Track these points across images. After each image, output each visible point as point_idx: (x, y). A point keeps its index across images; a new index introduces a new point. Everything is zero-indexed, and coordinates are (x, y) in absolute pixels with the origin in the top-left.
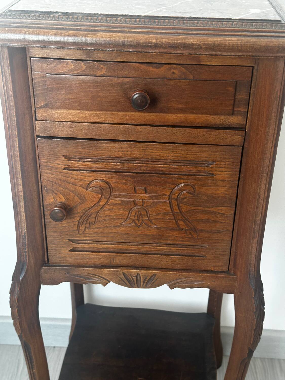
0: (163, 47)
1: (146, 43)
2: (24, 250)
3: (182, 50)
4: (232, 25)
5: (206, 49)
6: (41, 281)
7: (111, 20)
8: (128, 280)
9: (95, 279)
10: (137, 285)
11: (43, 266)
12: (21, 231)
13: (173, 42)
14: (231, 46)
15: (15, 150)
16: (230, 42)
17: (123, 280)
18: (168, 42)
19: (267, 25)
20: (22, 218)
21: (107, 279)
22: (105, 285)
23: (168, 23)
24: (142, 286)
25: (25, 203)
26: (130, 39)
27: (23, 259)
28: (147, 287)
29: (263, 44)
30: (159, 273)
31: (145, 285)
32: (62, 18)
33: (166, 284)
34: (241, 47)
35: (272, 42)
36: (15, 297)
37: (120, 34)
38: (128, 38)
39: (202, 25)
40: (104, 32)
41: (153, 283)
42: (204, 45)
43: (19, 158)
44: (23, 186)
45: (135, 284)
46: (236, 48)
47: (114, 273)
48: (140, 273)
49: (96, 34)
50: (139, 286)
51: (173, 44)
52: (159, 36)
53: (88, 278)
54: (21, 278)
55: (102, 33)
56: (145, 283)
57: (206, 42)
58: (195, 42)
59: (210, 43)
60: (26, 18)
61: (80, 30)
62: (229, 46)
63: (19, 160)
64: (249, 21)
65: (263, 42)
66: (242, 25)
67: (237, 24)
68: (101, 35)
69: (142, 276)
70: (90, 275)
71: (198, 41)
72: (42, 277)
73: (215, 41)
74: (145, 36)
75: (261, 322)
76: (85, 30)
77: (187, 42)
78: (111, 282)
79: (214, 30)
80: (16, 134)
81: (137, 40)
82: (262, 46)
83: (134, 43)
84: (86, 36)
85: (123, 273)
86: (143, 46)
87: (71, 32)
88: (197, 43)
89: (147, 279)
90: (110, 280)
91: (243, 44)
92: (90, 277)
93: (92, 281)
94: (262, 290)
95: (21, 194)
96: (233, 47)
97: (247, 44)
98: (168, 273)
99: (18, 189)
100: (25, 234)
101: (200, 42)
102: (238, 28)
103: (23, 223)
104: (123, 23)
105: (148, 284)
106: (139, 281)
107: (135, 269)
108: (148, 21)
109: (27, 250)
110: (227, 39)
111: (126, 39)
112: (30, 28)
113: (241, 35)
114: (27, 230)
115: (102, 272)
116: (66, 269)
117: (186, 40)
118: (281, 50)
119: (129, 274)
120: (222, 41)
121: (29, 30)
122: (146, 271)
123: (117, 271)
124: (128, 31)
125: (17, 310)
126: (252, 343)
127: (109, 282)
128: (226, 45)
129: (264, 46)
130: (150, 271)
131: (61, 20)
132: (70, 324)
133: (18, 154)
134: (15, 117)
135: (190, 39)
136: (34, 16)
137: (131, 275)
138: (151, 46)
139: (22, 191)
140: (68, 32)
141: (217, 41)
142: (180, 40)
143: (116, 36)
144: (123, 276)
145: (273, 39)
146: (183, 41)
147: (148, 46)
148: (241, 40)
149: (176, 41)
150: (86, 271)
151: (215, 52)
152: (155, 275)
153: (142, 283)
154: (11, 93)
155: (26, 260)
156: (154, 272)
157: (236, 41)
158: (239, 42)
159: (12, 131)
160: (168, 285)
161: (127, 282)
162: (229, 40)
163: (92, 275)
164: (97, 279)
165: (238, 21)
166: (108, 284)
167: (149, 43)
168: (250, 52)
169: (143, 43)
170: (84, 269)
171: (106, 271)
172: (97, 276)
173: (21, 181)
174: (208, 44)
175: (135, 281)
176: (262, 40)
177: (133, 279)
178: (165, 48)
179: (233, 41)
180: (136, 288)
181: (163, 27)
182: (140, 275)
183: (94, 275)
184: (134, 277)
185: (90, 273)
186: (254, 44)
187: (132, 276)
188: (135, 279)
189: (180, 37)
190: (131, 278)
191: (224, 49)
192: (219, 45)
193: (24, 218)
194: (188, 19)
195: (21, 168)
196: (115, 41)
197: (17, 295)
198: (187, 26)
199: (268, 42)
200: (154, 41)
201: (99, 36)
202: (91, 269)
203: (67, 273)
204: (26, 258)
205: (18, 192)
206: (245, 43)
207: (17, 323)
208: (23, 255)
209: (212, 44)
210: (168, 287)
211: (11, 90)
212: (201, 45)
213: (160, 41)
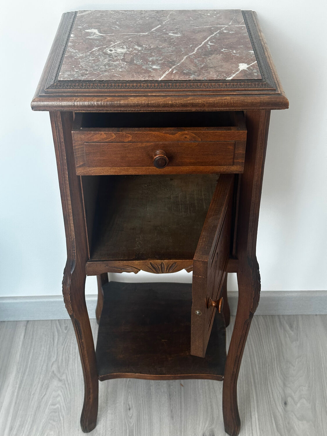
0: (177, 106)
1: (164, 104)
2: (74, 252)
3: (191, 108)
4: (226, 85)
5: (209, 106)
6: (86, 273)
7: (137, 86)
8: (154, 268)
9: (129, 269)
10: (162, 271)
11: (87, 261)
12: (71, 238)
13: (184, 102)
14: (226, 103)
15: (65, 180)
16: (225, 100)
17: (150, 268)
18: (180, 103)
19: (251, 85)
20: (72, 228)
21: (138, 268)
22: (136, 273)
23: (179, 86)
24: (165, 271)
25: (73, 217)
26: (152, 102)
27: (73, 258)
28: (170, 272)
29: (249, 101)
30: (179, 261)
31: (167, 271)
32: (100, 86)
33: (184, 269)
34: (234, 104)
35: (256, 99)
36: (68, 287)
37: (145, 98)
38: (151, 101)
39: (204, 87)
40: (133, 97)
41: (174, 269)
42: (206, 104)
43: (68, 185)
44: (72, 205)
45: (160, 271)
46: (230, 104)
47: (143, 263)
48: (163, 262)
49: (127, 99)
50: (163, 272)
51: (184, 104)
52: (173, 98)
53: (123, 268)
54: (72, 273)
55: (131, 98)
56: (168, 269)
57: (208, 102)
58: (200, 102)
59: (211, 102)
60: (73, 87)
61: (115, 96)
62: (225, 104)
63: (69, 187)
64: (239, 81)
65: (249, 99)
66: (233, 85)
67: (230, 85)
68: (131, 100)
69: (165, 264)
70: (125, 266)
71: (202, 101)
72: (87, 270)
73: (214, 101)
74: (163, 99)
75: (258, 291)
76: (119, 96)
77: (194, 102)
78: (141, 270)
79: (213, 91)
80: (66, 168)
81: (158, 102)
82: (249, 103)
83: (155, 104)
84: (120, 100)
85: (150, 263)
86: (163, 106)
87: (109, 98)
88: (202, 103)
89: (169, 267)
90: (140, 269)
91: (235, 102)
92: (124, 268)
93: (126, 270)
94: (259, 269)
95: (71, 211)
96: (227, 104)
97: (237, 102)
98: (185, 261)
99: (68, 208)
100: (74, 239)
101: (204, 101)
102: (231, 88)
103: (72, 232)
104: (145, 88)
105: (170, 269)
106: (163, 269)
107: (160, 260)
108: (165, 86)
109: (75, 251)
110: (223, 98)
111: (150, 102)
112: (77, 97)
113: (233, 95)
114: (75, 236)
115: (134, 263)
116: (106, 263)
117: (194, 101)
118: (262, 104)
119: (155, 264)
120: (219, 100)
121: (78, 99)
122: (168, 260)
123: (146, 262)
124: (151, 95)
125: (69, 296)
126: (252, 308)
127: (140, 270)
128: (223, 103)
129: (250, 102)
130: (171, 260)
131: (100, 88)
132: (96, 299)
133: (68, 182)
134: (65, 156)
135: (196, 99)
136: (78, 85)
137: (156, 264)
138: (168, 106)
139: (71, 209)
140: (106, 99)
141: (216, 100)
142: (189, 101)
143: (142, 100)
144: (150, 265)
145: (257, 97)
146: (192, 101)
147: (166, 106)
148: (234, 99)
149: (186, 102)
150: (121, 264)
151: (215, 108)
152: (175, 263)
153: (165, 270)
154: (63, 140)
155: (75, 258)
156: (174, 261)
157: (230, 100)
158: (232, 100)
159: (63, 166)
160: (185, 270)
161: (154, 270)
162: (225, 99)
163: (126, 266)
164: (130, 269)
165: (230, 81)
166: (139, 272)
167: (166, 104)
168: (240, 107)
169: (162, 104)
170: (119, 262)
171: (137, 262)
172: (130, 266)
173: (70, 202)
174: (210, 103)
175: (160, 268)
176: (248, 98)
177: (158, 267)
178: (179, 107)
179: (227, 99)
180: (161, 273)
181: (176, 90)
182: (163, 263)
183: (128, 266)
184: (159, 265)
185: (125, 265)
186: (243, 102)
187: (158, 265)
188: (160, 267)
189: (189, 98)
190: (156, 266)
191: (221, 105)
192: (217, 103)
193: (73, 228)
194: (193, 82)
195: (70, 192)
196: (141, 104)
197: (69, 286)
198: (193, 88)
199: (253, 99)
200: (170, 102)
201: (129, 101)
202: (125, 262)
203: (107, 266)
204: (75, 257)
205: (68, 209)
206: (236, 101)
207: (69, 306)
208: (73, 255)
209: (213, 103)
210: (186, 271)
211: (62, 139)
212: (204, 104)
213: (174, 102)
